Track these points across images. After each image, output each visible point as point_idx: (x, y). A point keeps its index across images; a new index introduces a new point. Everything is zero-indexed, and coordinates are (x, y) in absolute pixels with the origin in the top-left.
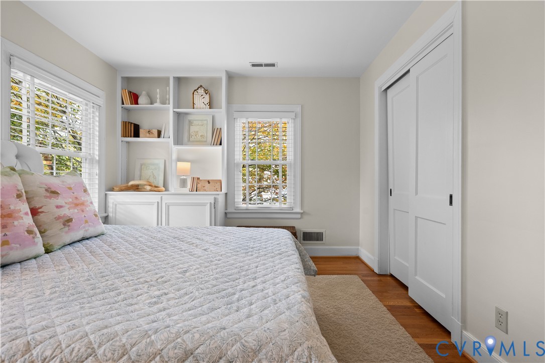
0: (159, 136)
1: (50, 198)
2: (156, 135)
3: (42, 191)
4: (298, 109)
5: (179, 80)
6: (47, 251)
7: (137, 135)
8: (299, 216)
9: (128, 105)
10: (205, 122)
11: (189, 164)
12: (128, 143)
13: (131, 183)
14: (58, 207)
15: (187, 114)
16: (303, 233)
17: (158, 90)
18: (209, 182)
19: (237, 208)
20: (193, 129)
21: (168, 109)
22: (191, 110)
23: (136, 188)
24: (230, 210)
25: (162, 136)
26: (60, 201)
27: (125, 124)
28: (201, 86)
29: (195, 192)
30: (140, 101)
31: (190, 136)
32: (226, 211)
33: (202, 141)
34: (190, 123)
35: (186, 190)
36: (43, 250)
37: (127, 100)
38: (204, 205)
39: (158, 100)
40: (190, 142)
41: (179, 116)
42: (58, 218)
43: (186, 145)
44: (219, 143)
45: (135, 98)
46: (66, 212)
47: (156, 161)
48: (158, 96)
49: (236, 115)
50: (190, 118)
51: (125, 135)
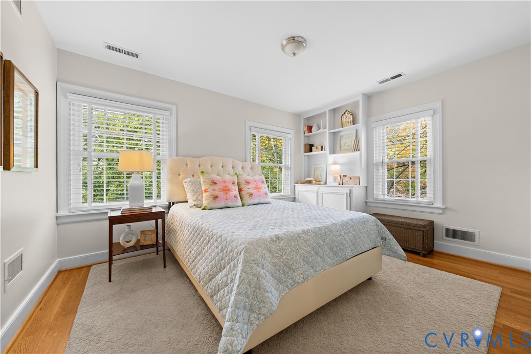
0: (322, 150)
1: (246, 185)
2: (320, 149)
3: (244, 182)
4: (438, 105)
5: (334, 111)
6: (243, 206)
7: (311, 151)
8: (441, 211)
9: (307, 134)
10: (351, 135)
11: (340, 166)
12: (309, 156)
13: (307, 179)
14: (249, 189)
15: (339, 132)
16: (446, 229)
17: (321, 121)
18: (351, 178)
19: (377, 199)
20: (343, 141)
21: (326, 132)
22: (341, 129)
23: (310, 182)
24: (370, 200)
25: (323, 149)
26: (250, 186)
27: (305, 145)
28: (347, 110)
29: (341, 186)
30: (313, 130)
31: (341, 147)
32: (366, 201)
33: (349, 149)
34: (341, 137)
35: (336, 184)
36: (241, 204)
37: (306, 131)
38: (343, 194)
39: (321, 128)
40: (342, 151)
41: (334, 134)
42: (248, 193)
43: (339, 153)
44: (358, 149)
45: (310, 129)
46: (251, 191)
47: (322, 166)
48: (321, 125)
49: (373, 125)
50: (341, 134)
51: (305, 152)
